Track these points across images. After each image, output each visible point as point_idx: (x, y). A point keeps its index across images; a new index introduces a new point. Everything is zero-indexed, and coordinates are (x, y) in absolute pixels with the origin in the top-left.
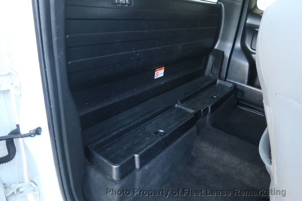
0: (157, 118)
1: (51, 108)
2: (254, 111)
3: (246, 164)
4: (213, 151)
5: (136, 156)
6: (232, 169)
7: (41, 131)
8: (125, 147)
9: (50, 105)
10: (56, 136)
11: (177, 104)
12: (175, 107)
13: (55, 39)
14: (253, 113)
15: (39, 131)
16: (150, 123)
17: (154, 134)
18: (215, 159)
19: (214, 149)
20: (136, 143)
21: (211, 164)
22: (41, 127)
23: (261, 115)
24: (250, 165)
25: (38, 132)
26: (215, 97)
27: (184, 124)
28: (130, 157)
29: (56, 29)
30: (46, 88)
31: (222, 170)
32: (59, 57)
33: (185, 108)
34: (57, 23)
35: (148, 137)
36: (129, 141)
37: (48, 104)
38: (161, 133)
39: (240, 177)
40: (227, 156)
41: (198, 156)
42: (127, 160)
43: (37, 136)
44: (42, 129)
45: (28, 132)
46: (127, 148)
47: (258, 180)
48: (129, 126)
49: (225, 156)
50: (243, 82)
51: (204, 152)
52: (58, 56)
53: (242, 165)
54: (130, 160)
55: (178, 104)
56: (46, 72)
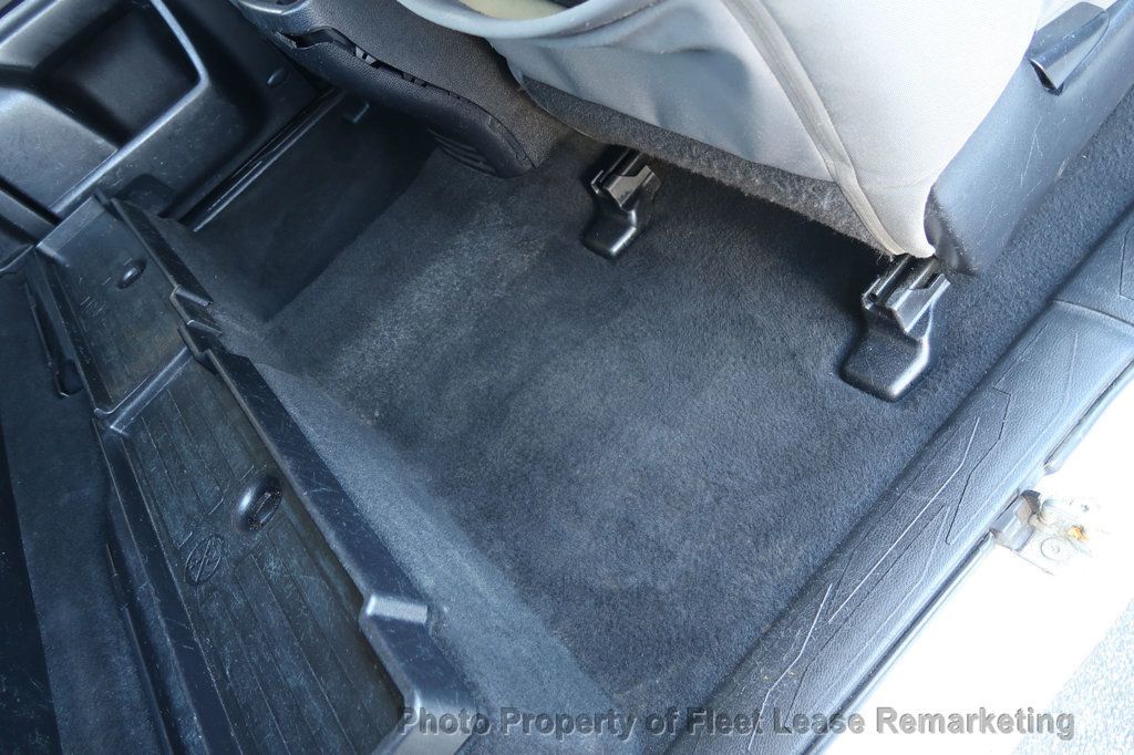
0: (161, 519)
2: (240, 186)
3: (466, 241)
4: (384, 336)
5: (373, 605)
6: (469, 294)
8: (297, 680)
11: (111, 423)
12: (121, 435)
14: (245, 190)
16: (178, 553)
17: (257, 538)
18: (414, 343)
19: (375, 331)
20: (286, 623)
21: (431, 361)
23: (264, 168)
24: (472, 232)
26: (129, 274)
27: (243, 393)
28: (375, 637)
31: (461, 332)
33: (148, 389)
35: (262, 562)
36: (262, 659)
38: (254, 503)
39: (501, 280)
40: (417, 295)
41: (387, 401)
42: (390, 653)
46: (306, 667)
47: (526, 227)
48: (173, 654)
49: (416, 299)
50: (104, 157)
51: (375, 372)
53: (466, 255)
54: (392, 638)
55: (112, 418)
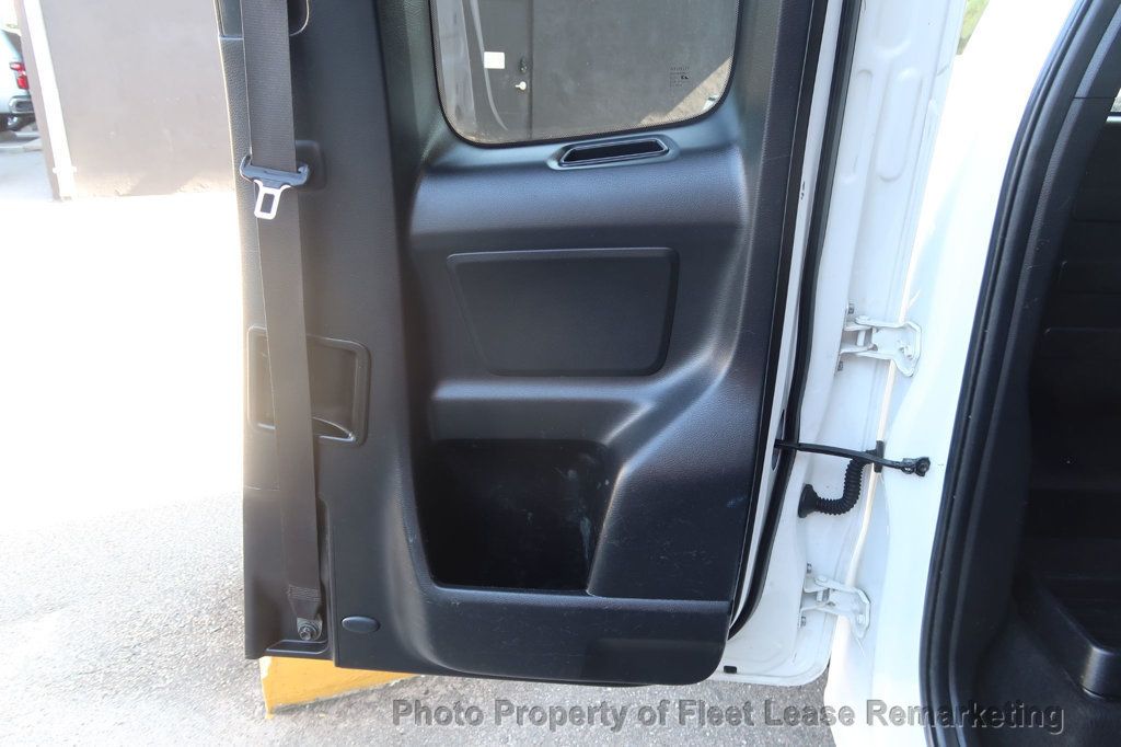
1: (968, 420)
7: (928, 469)
9: (969, 413)
10: (957, 492)
13: (1027, 267)
15: (923, 466)
22: (931, 461)
25: (920, 467)
29: (1039, 244)
30: (973, 372)
32: (1027, 307)
34: (1044, 233)
37: (966, 407)
43: (914, 476)
44: (931, 466)
45: (901, 460)
52: (1025, 304)
56: (984, 335)
